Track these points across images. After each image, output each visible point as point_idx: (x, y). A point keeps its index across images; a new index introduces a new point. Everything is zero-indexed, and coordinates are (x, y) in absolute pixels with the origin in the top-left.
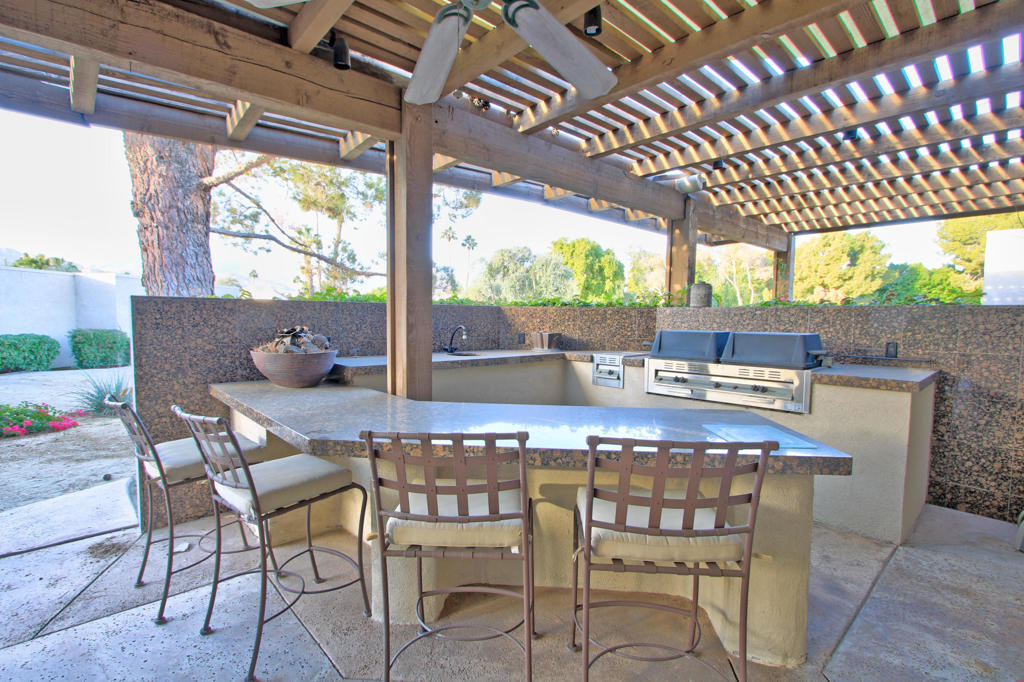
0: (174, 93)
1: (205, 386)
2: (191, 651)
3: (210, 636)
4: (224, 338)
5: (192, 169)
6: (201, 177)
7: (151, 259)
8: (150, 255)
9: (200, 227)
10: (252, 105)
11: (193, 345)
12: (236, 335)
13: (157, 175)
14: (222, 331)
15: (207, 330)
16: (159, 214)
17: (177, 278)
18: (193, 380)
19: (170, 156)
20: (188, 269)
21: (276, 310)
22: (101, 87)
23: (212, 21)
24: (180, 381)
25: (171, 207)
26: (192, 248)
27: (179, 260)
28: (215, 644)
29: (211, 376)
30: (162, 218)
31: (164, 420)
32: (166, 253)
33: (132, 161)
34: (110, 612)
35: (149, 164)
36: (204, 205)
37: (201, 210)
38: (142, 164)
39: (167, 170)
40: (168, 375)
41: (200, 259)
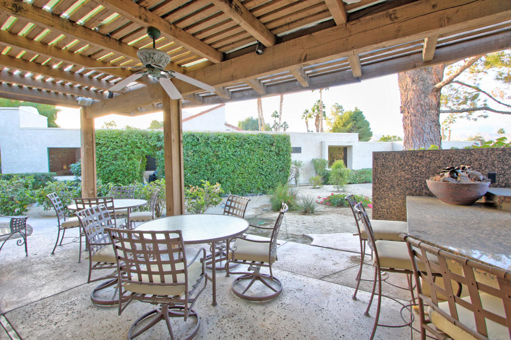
0: (393, 51)
1: (404, 196)
2: (356, 318)
3: (367, 318)
4: (416, 172)
5: (429, 82)
6: (435, 84)
7: (407, 132)
8: (407, 130)
9: (433, 111)
10: (428, 38)
11: (399, 175)
12: (423, 170)
13: (411, 90)
14: (415, 168)
15: (407, 167)
16: (411, 109)
17: (419, 140)
18: (398, 192)
19: (418, 79)
20: (425, 135)
21: (451, 155)
22: (362, 64)
23: (387, 11)
24: (392, 192)
25: (417, 105)
26: (428, 124)
27: (421, 131)
28: (367, 323)
29: (408, 192)
30: (413, 111)
31: (384, 210)
32: (414, 128)
33: (400, 87)
34: (343, 284)
35: (408, 86)
36: (436, 99)
37: (434, 102)
38: (405, 87)
39: (416, 86)
40: (387, 189)
41: (432, 129)
